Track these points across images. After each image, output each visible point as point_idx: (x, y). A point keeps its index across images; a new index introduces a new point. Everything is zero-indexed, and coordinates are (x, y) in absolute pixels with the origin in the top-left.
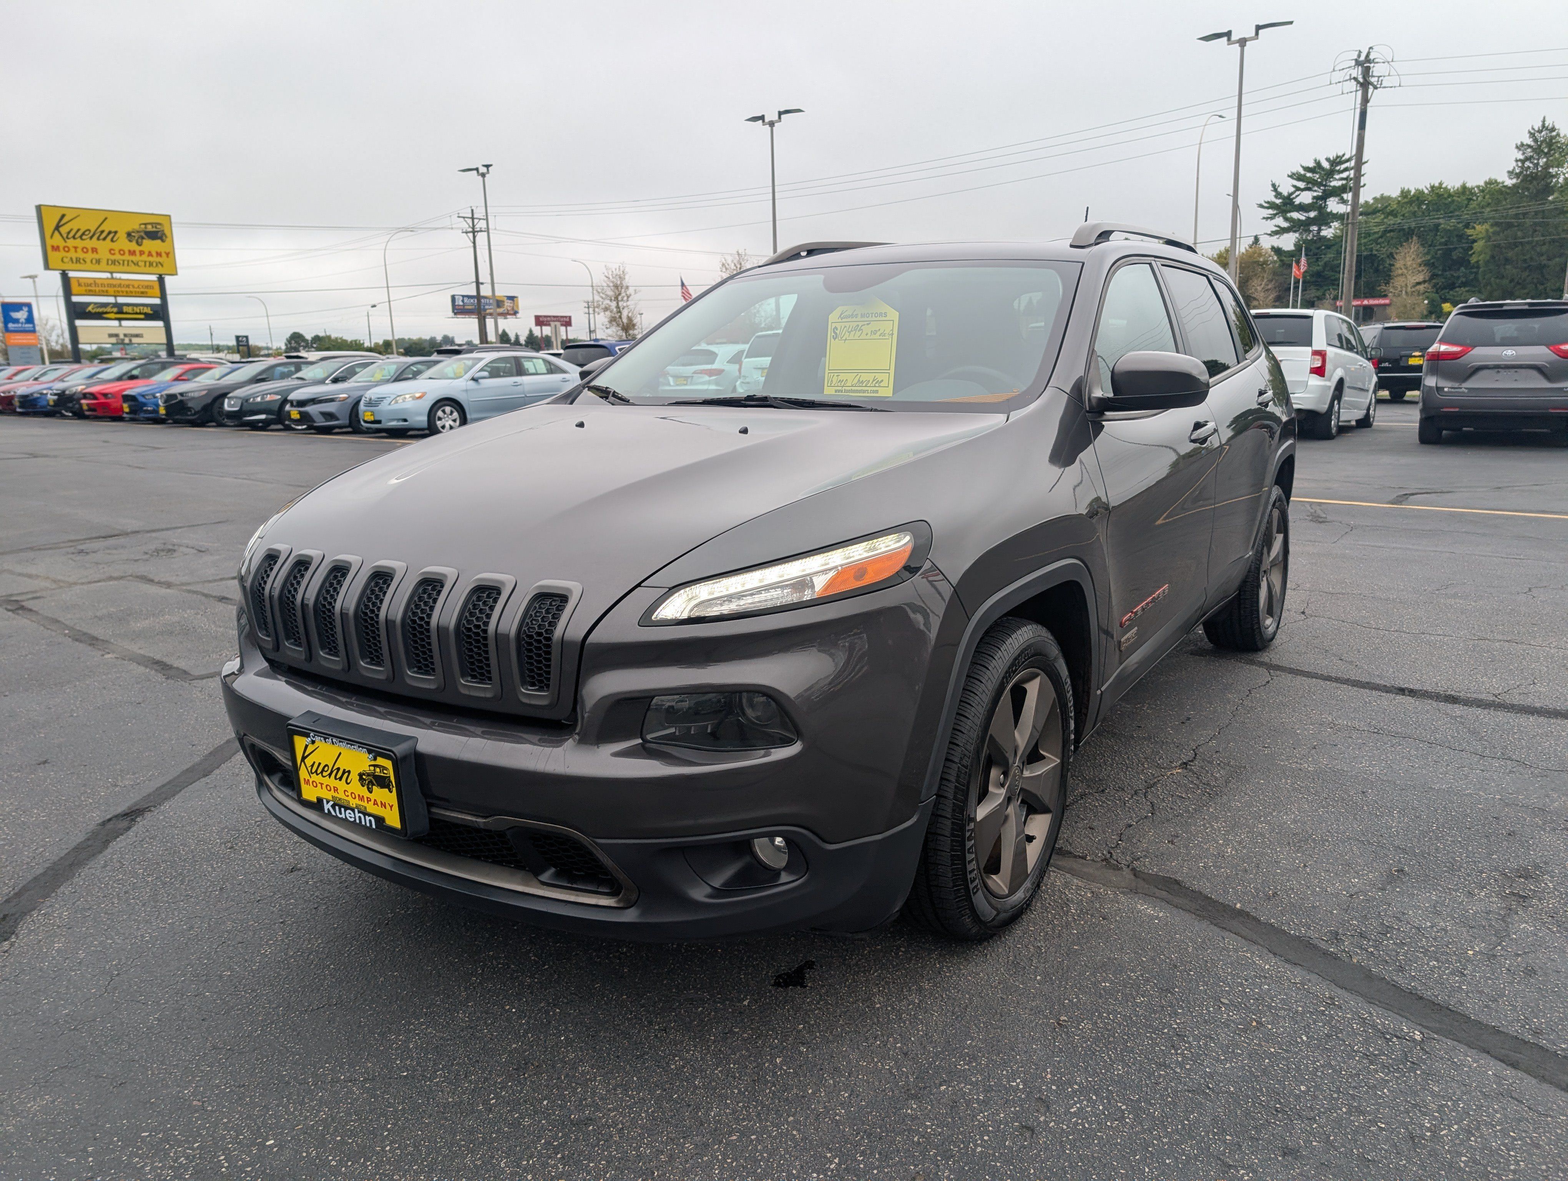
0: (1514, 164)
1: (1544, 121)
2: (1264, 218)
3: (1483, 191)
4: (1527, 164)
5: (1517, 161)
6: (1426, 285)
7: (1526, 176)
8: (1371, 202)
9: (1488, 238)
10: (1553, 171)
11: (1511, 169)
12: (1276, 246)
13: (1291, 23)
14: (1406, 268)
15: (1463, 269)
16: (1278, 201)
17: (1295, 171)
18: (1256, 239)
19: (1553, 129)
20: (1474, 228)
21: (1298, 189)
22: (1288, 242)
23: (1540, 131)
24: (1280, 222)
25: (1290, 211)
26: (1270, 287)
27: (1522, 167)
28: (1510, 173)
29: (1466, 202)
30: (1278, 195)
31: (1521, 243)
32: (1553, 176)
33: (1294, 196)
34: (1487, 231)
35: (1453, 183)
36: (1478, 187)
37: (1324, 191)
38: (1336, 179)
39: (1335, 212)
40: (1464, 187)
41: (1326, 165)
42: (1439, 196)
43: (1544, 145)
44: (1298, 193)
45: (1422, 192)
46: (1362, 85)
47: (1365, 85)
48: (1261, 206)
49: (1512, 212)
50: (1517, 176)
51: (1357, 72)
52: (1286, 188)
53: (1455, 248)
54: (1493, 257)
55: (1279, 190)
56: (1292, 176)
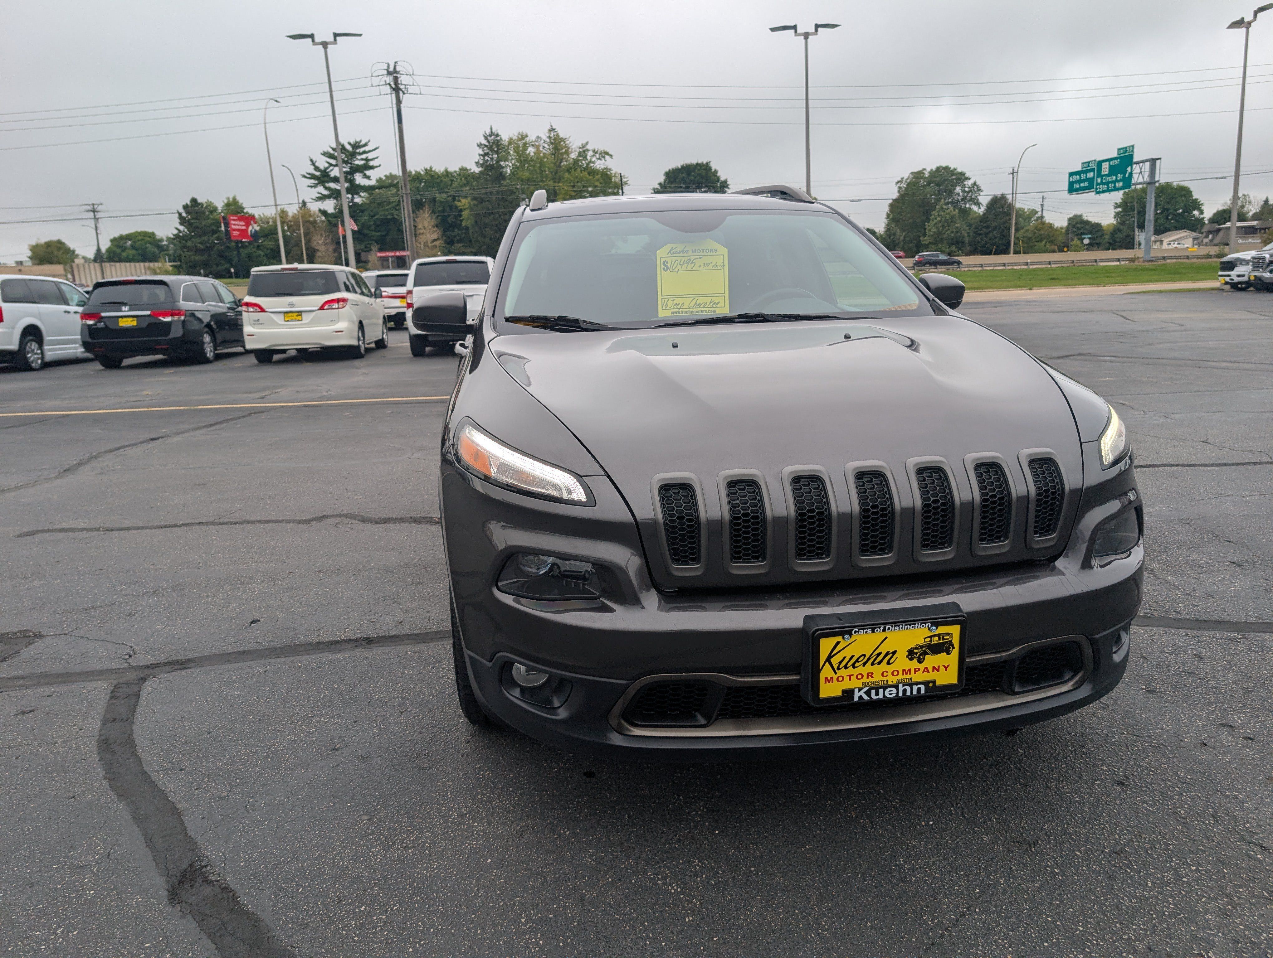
0: (478, 157)
1: (491, 129)
2: (309, 186)
3: (459, 175)
4: (486, 158)
5: (480, 155)
6: (440, 241)
7: (487, 166)
8: (384, 178)
9: (471, 209)
10: (502, 163)
11: (477, 161)
12: (322, 209)
13: (360, 35)
14: (425, 228)
15: (456, 230)
16: (318, 174)
17: (326, 150)
18: (304, 203)
19: (497, 135)
20: (459, 201)
21: (331, 165)
22: (329, 206)
23: (490, 136)
24: (321, 189)
25: (328, 182)
26: (328, 241)
27: (484, 160)
28: (477, 163)
29: (450, 182)
30: (317, 168)
31: (493, 213)
32: (503, 167)
33: (329, 170)
34: (469, 203)
35: (439, 168)
36: (456, 172)
37: (351, 168)
38: (357, 159)
39: (362, 184)
40: (446, 171)
41: (349, 148)
42: (432, 176)
43: (494, 147)
44: (331, 168)
45: (419, 173)
46: (394, 89)
47: (396, 89)
48: (304, 176)
49: (484, 191)
50: (482, 165)
51: (390, 79)
52: (322, 163)
53: (449, 216)
54: (476, 222)
55: (317, 164)
56: (325, 154)
